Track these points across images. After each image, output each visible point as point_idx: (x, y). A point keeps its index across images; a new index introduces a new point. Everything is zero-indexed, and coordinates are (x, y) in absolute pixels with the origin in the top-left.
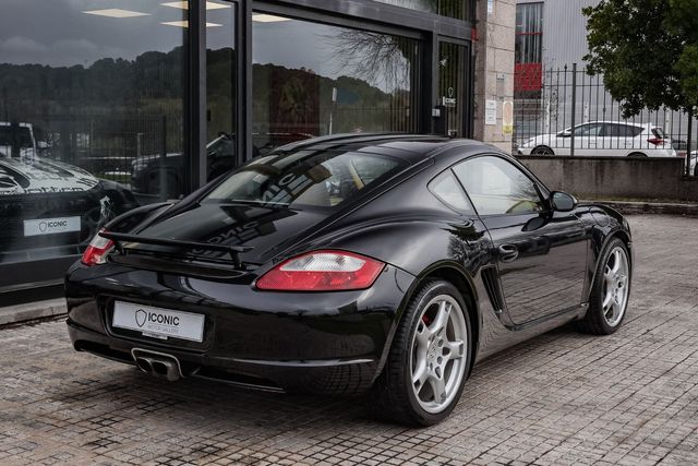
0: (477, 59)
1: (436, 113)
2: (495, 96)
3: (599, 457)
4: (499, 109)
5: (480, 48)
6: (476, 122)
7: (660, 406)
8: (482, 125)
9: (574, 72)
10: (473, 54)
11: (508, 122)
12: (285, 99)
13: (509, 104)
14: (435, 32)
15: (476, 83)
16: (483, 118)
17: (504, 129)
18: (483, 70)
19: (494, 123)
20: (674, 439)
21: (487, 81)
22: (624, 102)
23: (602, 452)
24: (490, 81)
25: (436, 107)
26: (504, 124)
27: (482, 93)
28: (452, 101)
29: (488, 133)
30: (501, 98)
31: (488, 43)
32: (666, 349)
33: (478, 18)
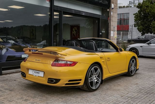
0: (109, 23)
1: (101, 34)
2: (113, 31)
3: (116, 99)
4: (114, 33)
5: (110, 21)
6: (109, 36)
7: (133, 90)
8: (110, 36)
9: (132, 26)
10: (108, 22)
11: (116, 35)
12: (73, 31)
13: (116, 32)
14: (100, 18)
15: (109, 28)
16: (110, 35)
17: (115, 37)
18: (110, 26)
19: (113, 36)
20: (133, 96)
21: (111, 28)
22: (142, 32)
23: (117, 98)
24: (112, 28)
25: (101, 33)
26: (115, 36)
27: (110, 30)
28: (104, 31)
29: (111, 38)
30: (114, 31)
31: (111, 20)
32: (138, 80)
33: (109, 15)
